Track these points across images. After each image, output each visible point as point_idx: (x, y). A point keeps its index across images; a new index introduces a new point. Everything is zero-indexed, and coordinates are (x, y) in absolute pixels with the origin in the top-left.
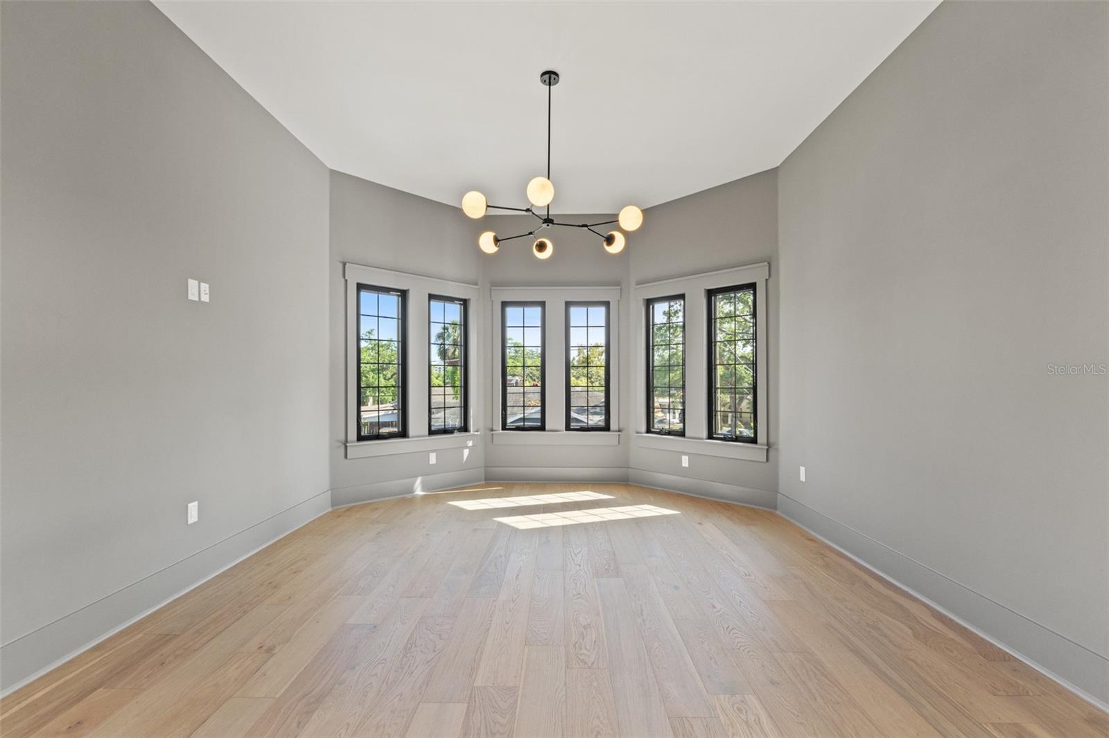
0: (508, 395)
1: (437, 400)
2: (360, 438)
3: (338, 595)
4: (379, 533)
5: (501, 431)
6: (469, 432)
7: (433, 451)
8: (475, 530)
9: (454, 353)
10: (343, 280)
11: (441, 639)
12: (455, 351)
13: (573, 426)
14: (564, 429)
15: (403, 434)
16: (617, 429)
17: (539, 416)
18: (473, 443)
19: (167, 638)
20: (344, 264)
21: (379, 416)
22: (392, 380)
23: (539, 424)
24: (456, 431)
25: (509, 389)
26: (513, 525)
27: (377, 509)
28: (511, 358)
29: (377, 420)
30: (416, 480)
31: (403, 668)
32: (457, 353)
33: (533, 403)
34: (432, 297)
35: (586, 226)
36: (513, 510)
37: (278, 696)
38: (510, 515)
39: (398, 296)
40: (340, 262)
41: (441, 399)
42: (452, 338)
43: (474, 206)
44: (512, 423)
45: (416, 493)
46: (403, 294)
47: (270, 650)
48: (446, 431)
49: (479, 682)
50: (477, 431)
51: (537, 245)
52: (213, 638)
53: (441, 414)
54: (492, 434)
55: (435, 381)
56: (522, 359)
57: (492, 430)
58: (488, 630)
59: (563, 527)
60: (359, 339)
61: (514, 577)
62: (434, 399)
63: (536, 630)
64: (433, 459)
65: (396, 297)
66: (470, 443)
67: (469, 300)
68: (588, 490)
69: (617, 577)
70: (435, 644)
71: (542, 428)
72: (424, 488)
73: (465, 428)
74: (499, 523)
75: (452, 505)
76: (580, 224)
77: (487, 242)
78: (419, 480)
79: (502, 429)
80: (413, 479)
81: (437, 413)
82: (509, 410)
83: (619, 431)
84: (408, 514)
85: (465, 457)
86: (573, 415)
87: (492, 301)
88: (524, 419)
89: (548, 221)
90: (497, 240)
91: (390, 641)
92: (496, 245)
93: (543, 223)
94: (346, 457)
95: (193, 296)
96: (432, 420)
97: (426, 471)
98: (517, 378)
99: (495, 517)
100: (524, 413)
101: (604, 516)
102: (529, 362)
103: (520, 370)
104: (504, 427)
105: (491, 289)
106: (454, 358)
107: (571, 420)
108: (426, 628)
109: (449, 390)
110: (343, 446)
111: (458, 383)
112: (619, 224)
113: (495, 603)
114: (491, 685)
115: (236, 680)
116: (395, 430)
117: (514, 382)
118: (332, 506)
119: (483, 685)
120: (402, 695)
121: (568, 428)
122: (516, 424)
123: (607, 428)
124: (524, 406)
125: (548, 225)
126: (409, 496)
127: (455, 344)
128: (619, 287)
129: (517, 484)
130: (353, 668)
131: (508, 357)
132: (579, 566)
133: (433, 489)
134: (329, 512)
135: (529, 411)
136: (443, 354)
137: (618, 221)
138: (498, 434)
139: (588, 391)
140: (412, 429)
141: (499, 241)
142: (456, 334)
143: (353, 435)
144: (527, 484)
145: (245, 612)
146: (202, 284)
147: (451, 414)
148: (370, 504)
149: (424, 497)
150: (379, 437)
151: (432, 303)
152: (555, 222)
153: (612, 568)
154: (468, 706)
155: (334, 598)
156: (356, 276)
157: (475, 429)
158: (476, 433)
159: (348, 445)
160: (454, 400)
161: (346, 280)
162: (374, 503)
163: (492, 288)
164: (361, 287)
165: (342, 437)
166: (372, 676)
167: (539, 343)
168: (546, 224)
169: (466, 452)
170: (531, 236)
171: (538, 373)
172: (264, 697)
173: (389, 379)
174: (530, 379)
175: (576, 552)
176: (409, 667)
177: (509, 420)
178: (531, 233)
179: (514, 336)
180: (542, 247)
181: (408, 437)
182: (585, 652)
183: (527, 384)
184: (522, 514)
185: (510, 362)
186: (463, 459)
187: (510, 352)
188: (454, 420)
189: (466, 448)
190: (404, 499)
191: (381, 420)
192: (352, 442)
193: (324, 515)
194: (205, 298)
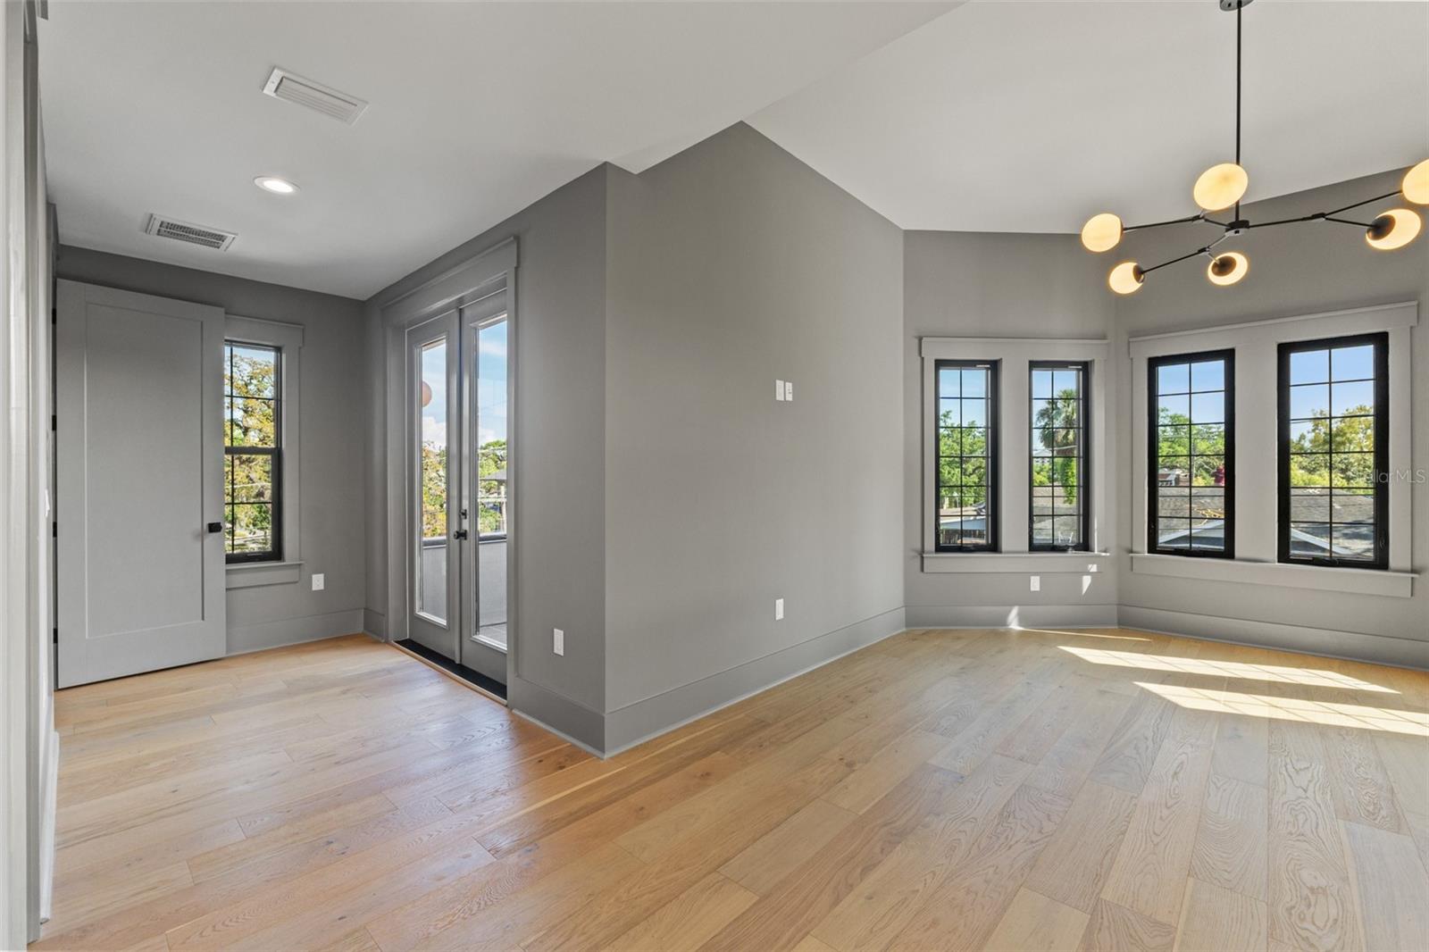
0: (1160, 499)
1: (1041, 503)
2: (939, 549)
3: (917, 728)
4: (963, 668)
5: (1147, 554)
6: (1093, 551)
7: (1036, 574)
8: (1103, 693)
9: (1066, 436)
10: (919, 358)
11: (1049, 820)
12: (1067, 434)
13: (1295, 555)
14: (1276, 560)
15: (994, 547)
16: (1408, 566)
17: (1221, 534)
18: (1098, 567)
19: (762, 724)
20: (920, 339)
21: (962, 522)
22: (974, 475)
23: (1223, 548)
24: (1070, 549)
25: (1162, 491)
26: (1169, 697)
27: (959, 638)
28: (1166, 440)
29: (960, 528)
30: (1010, 611)
31: (998, 838)
32: (1071, 437)
33: (1210, 513)
34: (1034, 365)
35: (1322, 215)
36: (1169, 676)
37: (861, 813)
38: (1162, 683)
39: (987, 369)
40: (916, 337)
41: (1047, 503)
42: (1064, 415)
43: (1101, 233)
44: (1166, 542)
45: (1010, 627)
46: (994, 367)
47: (850, 765)
48: (1053, 548)
49: (1107, 895)
50: (1105, 552)
51: (1215, 265)
52: (799, 736)
53: (1047, 524)
54: (1132, 558)
55: (1038, 478)
56: (1187, 441)
57: (1132, 552)
58: (1124, 833)
59: (1271, 720)
60: (937, 427)
61: (1172, 772)
62: (1037, 502)
63: (1211, 862)
64: (1035, 583)
65: (984, 371)
66: (1093, 568)
67: (1092, 362)
68: (1330, 669)
69: (1398, 833)
70: (1041, 824)
71: (1229, 553)
72: (1022, 620)
73: (1085, 545)
74: (1142, 688)
75: (1065, 651)
76: (1310, 215)
77: (1123, 280)
78: (1015, 611)
79: (1149, 552)
80: (1008, 608)
81: (1040, 522)
82: (1162, 523)
83: (1413, 571)
84: (1001, 651)
85: (1085, 589)
86: (1296, 534)
87: (1132, 359)
88: (1190, 538)
89: (1238, 225)
90: (1139, 273)
91: (981, 800)
92: (1138, 279)
93: (1227, 230)
94: (922, 570)
95: (780, 397)
96: (1035, 532)
97: (1026, 599)
98: (1178, 472)
99: (1136, 681)
100: (1191, 529)
101: (1367, 720)
102: (1202, 446)
103: (1184, 461)
104: (1153, 547)
105: (1129, 342)
106: (1067, 444)
107: (1291, 546)
108: (1029, 801)
109: (1059, 491)
110: (919, 557)
111: (1074, 481)
112: (1403, 195)
113: (1134, 801)
114: (1127, 906)
115: (822, 783)
116: (982, 541)
117: (1172, 478)
118: (907, 626)
119: (1116, 902)
120: (997, 868)
121: (1284, 556)
122: (1175, 545)
123: (1380, 562)
124: (1191, 518)
125: (1237, 232)
126: (1002, 629)
127: (1069, 424)
128: (1415, 303)
129: (1175, 638)
130: (938, 815)
131: (1161, 439)
132: (1305, 791)
133: (1034, 625)
134: (903, 633)
135: (1199, 528)
136: (1049, 439)
137: (1401, 191)
138: (1145, 558)
139: (1331, 495)
140: (1006, 541)
141: (1143, 272)
142: (1070, 409)
143: (930, 544)
144: (1196, 641)
145: (825, 720)
146: (787, 384)
147: (1061, 525)
148: (951, 630)
149: (1022, 634)
150: (962, 549)
151: (1034, 372)
152: (1250, 224)
153: (1383, 813)
154: (1091, 919)
155: (914, 731)
156: (934, 351)
157: (1103, 548)
158: (1104, 554)
159: (925, 555)
160: (1066, 505)
161: (923, 359)
162: (956, 630)
163: (1131, 340)
164: (940, 364)
165: (919, 546)
166: (960, 831)
167: (1221, 416)
168: (1233, 231)
169: (1087, 581)
170: (1203, 254)
171: (1220, 463)
172: (848, 810)
173: (971, 474)
174: (1205, 474)
175: (1299, 766)
176: (1007, 838)
177: (1163, 538)
178: (1203, 250)
179: (1170, 407)
180: (1225, 267)
181: (1001, 552)
182: (1313, 928)
183: (1198, 482)
184: (1185, 686)
185: (1164, 448)
186: (1082, 591)
187: (1165, 432)
188: (1066, 533)
189: (1087, 575)
190: (994, 631)
191: (964, 528)
192: (930, 552)
193: (899, 634)
194: (790, 398)
